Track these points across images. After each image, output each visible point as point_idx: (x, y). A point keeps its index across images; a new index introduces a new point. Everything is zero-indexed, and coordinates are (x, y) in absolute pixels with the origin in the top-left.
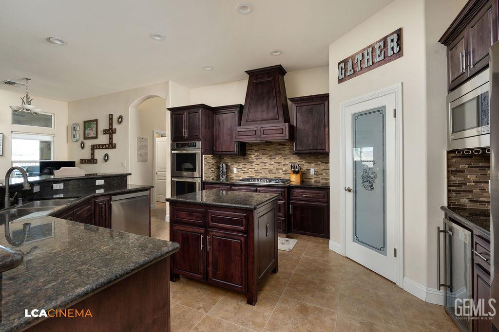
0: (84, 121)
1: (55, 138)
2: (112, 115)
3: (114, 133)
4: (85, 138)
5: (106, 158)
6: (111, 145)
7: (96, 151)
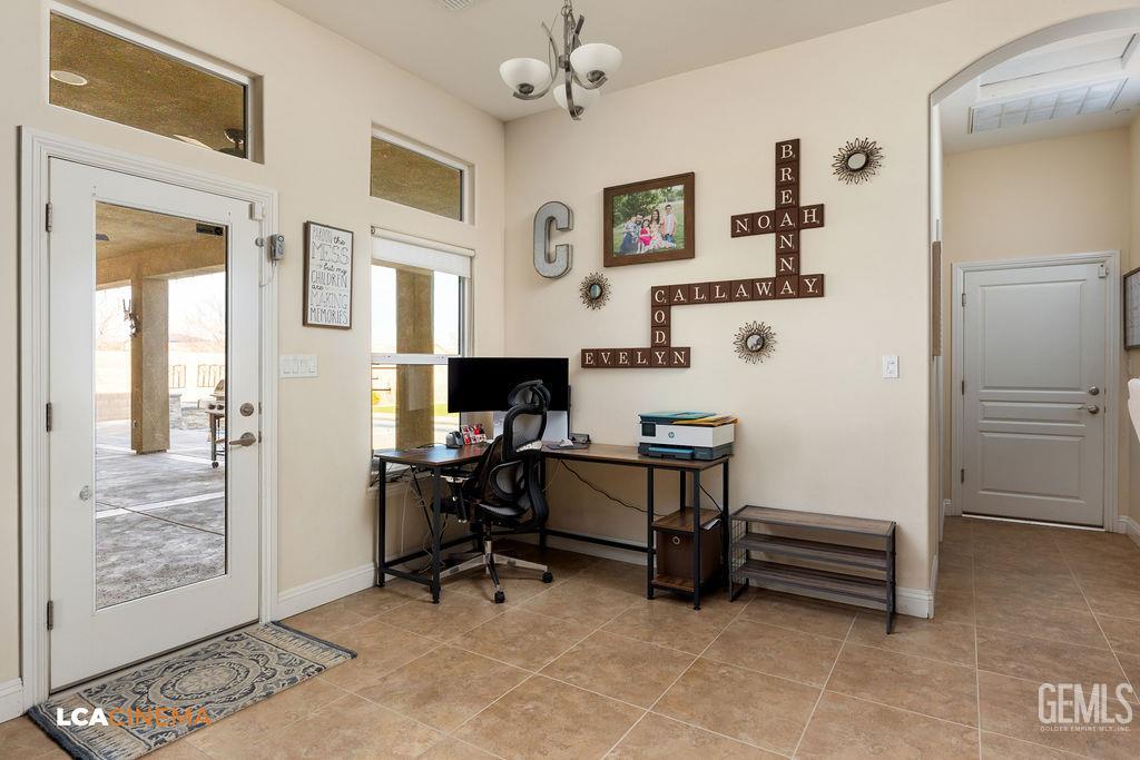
0: (606, 190)
1: (476, 262)
2: (796, 144)
3: (811, 226)
4: (613, 258)
5: (757, 343)
6: (793, 282)
7: (678, 313)
